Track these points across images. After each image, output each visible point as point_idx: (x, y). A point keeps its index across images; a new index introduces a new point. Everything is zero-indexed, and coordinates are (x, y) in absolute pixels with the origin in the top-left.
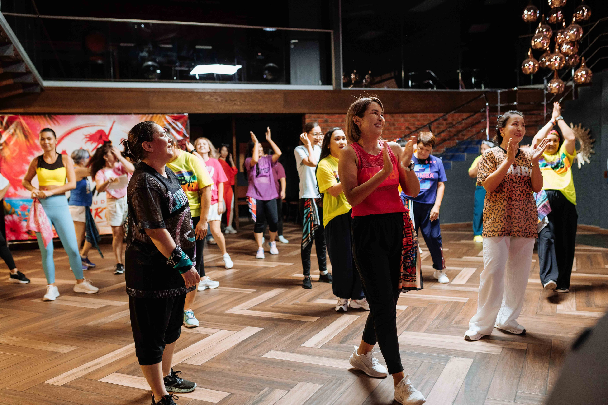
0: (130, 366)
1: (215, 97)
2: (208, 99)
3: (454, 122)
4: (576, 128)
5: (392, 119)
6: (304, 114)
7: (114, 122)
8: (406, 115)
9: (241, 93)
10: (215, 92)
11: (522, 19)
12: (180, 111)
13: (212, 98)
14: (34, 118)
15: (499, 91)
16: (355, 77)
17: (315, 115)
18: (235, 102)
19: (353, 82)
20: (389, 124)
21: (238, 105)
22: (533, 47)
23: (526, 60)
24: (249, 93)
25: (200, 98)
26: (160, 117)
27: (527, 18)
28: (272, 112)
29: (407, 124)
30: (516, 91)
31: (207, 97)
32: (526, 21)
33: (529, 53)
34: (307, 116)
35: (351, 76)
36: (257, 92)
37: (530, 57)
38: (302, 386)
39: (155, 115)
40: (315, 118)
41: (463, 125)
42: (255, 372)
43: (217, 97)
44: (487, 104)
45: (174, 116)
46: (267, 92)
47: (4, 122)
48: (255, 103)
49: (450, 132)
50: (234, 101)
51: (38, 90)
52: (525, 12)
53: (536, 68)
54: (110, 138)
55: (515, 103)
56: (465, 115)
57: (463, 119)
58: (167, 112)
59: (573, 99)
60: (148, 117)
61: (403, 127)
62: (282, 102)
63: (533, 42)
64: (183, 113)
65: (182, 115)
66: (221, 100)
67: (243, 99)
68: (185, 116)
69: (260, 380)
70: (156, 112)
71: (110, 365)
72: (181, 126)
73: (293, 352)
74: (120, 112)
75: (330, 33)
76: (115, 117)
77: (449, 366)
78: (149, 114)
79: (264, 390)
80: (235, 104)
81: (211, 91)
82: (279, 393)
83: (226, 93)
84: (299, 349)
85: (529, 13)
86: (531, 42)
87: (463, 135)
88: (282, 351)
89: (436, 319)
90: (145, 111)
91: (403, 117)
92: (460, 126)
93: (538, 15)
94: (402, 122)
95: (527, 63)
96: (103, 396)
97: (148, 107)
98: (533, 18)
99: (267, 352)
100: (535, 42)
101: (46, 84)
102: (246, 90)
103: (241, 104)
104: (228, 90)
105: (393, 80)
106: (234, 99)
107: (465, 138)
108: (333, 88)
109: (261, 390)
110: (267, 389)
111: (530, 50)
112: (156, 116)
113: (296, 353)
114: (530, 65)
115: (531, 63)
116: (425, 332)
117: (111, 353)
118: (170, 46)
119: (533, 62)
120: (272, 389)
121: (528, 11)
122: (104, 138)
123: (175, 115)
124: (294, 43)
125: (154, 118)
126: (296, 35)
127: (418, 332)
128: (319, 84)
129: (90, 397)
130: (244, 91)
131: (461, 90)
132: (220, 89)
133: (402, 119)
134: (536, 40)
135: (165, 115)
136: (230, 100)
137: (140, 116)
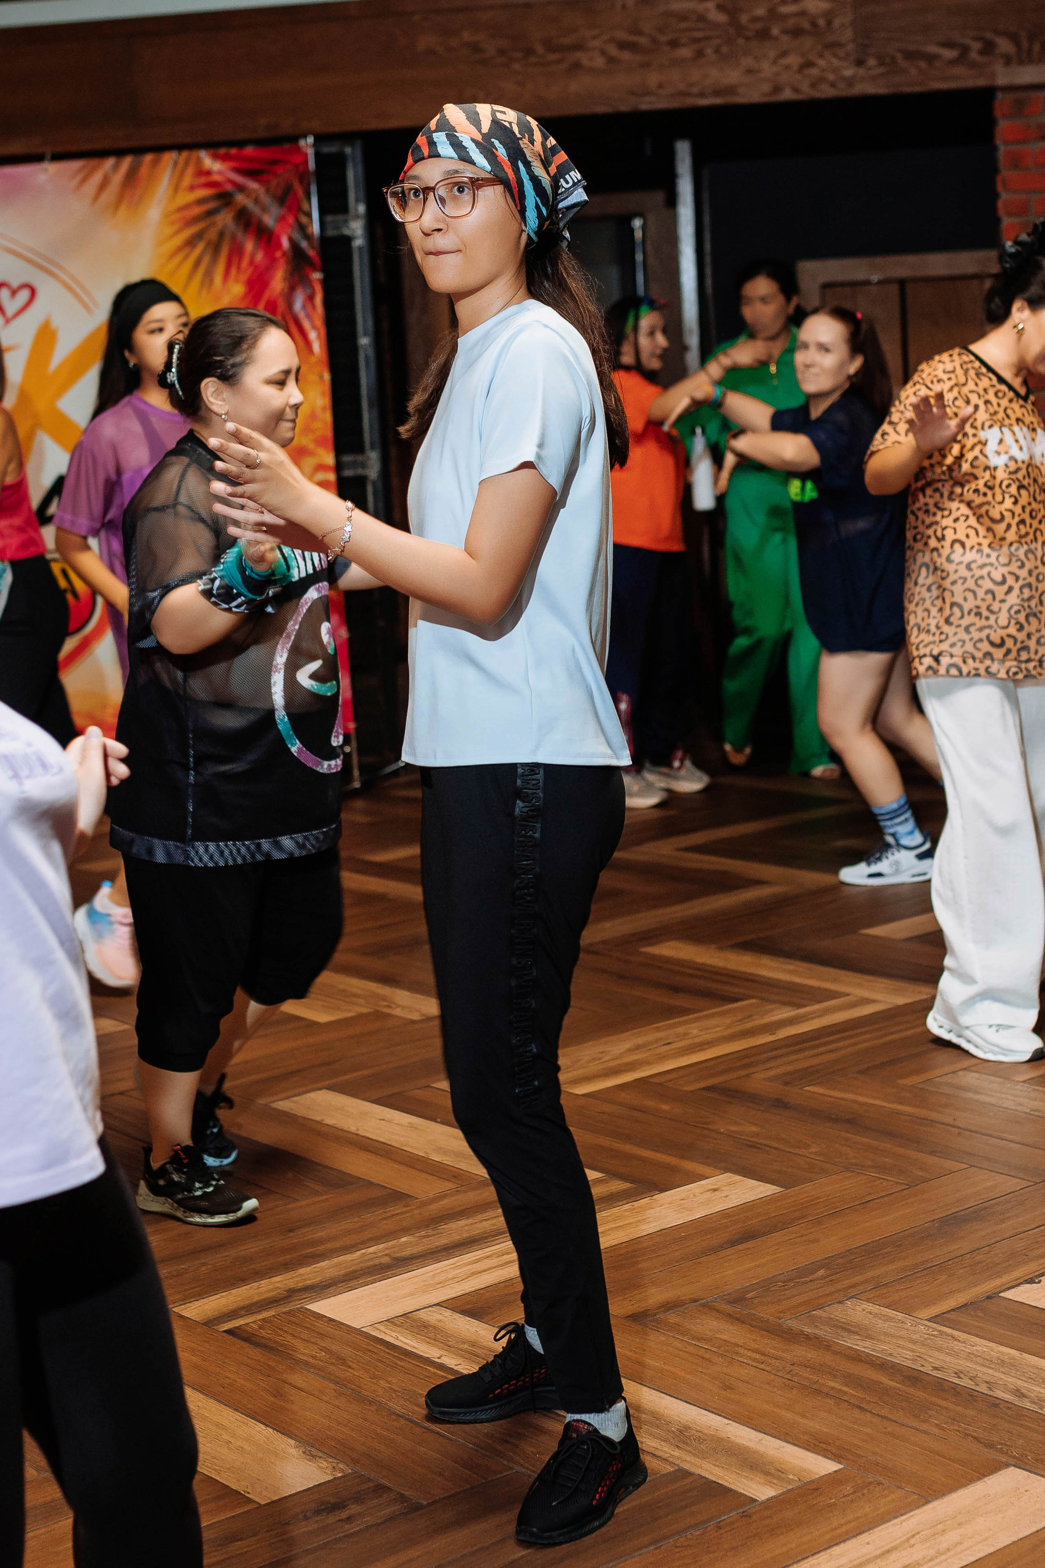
6: (987, 94)
12: (284, 131)
13: (453, 45)
18: (577, 55)
21: (593, 71)
25: (387, 50)
26: (175, 166)
28: (787, 95)
34: (1003, 103)
45: (242, 158)
48: (685, 52)
50: (579, 47)
58: (214, 138)
60: (116, 168)
62: (846, 34)
66: (502, 52)
78: (119, 153)
80: (576, 67)
103: (611, 60)
106: (567, 41)
112: (155, 163)
123: (251, 150)
125: (144, 170)
135: (195, 154)
136: (550, 46)
137: (75, 165)
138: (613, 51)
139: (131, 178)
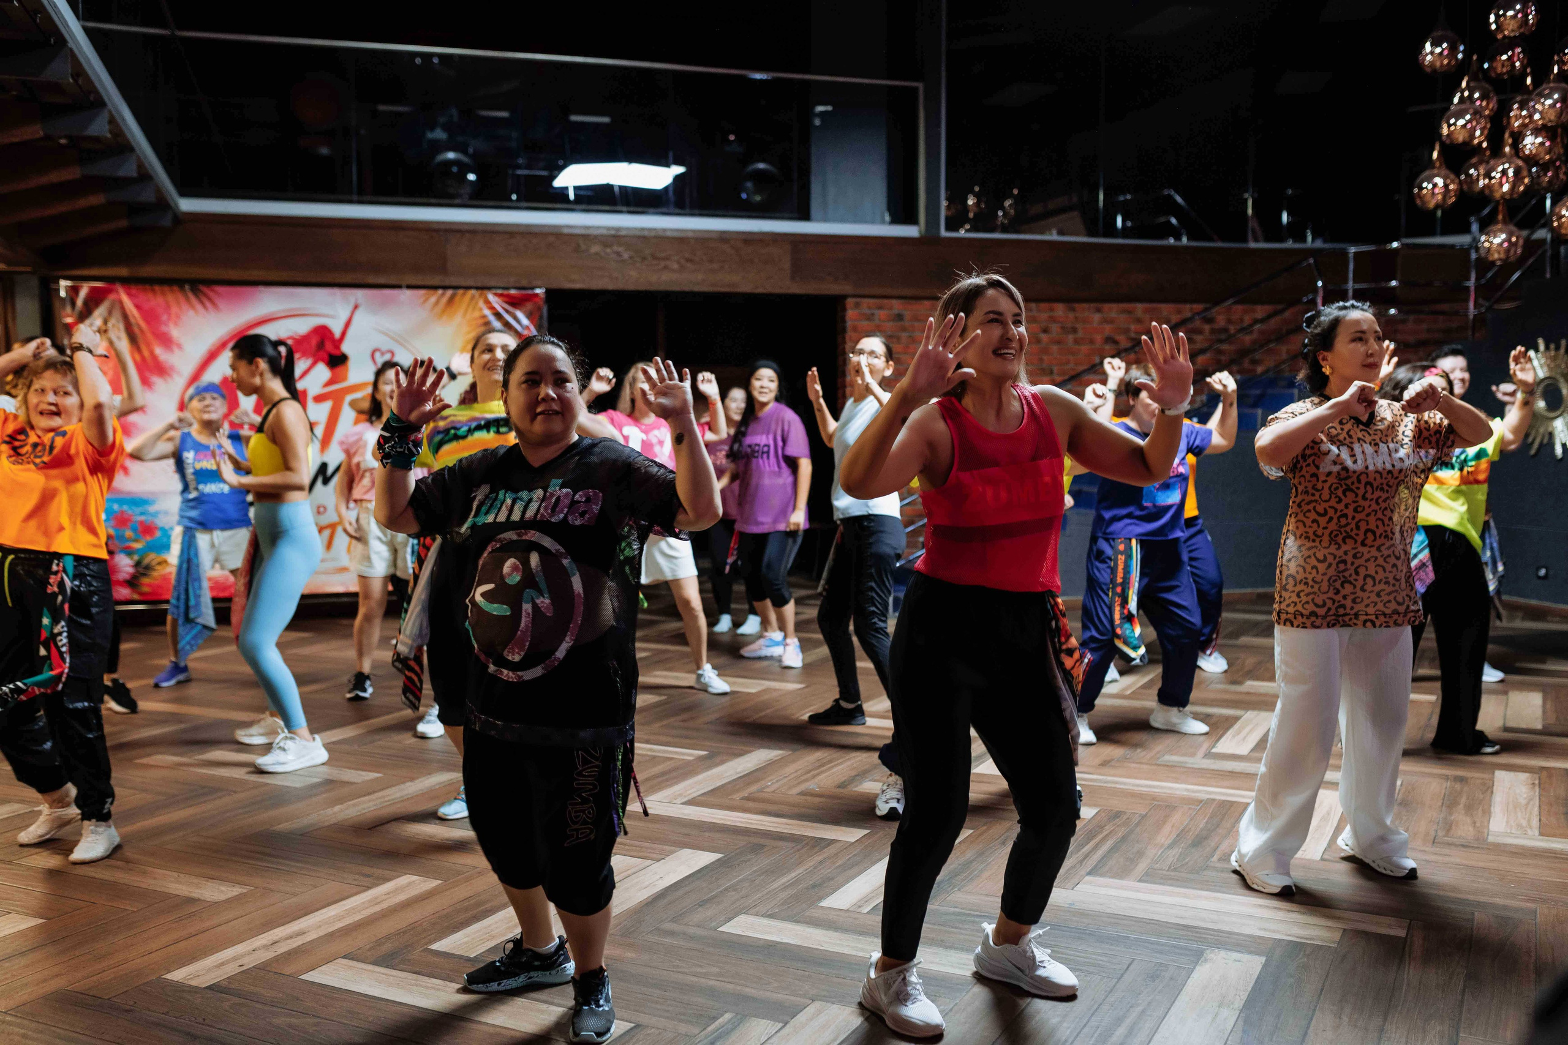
0: (380, 942)
1: (615, 248)
2: (597, 254)
3: (1232, 329)
4: (1553, 353)
5: (1071, 315)
6: (844, 297)
7: (356, 307)
8: (1106, 306)
9: (681, 240)
10: (614, 236)
11: (1418, 65)
12: (524, 283)
13: (608, 250)
14: (153, 291)
15: (1353, 250)
16: (977, 204)
17: (872, 301)
18: (668, 263)
19: (971, 215)
20: (1063, 328)
21: (673, 271)
22: (1444, 138)
23: (1427, 173)
24: (703, 240)
25: (577, 249)
26: (473, 297)
27: (1432, 63)
28: (760, 290)
29: (1108, 329)
30: (1396, 249)
31: (595, 249)
32: (1428, 70)
33: (1435, 155)
34: (850, 302)
35: (967, 199)
36: (724, 237)
37: (1438, 164)
38: (819, 1012)
39: (461, 292)
40: (869, 308)
41: (1254, 336)
42: (699, 970)
43: (620, 249)
44: (1320, 284)
45: (508, 296)
46: (749, 239)
47: (80, 302)
48: (715, 266)
49: (1220, 352)
50: (667, 258)
51: (167, 221)
52: (1428, 47)
53: (1452, 194)
54: (345, 348)
55: (1394, 283)
56: (1260, 311)
57: (1256, 321)
58: (492, 283)
59: (1548, 276)
60: (443, 294)
61: (1098, 338)
62: (787, 265)
63: (1445, 126)
64: (533, 288)
65: (530, 292)
66: (631, 257)
67: (687, 255)
68: (537, 295)
69: (712, 993)
70: (464, 284)
71: (331, 936)
72: (525, 321)
73: (797, 922)
74: (371, 280)
75: (916, 89)
76: (359, 294)
77: (1201, 974)
78: (445, 288)
79: (721, 1020)
80: (666, 267)
81: (605, 232)
82: (760, 1028)
83: (644, 237)
84: (814, 913)
85: (1438, 50)
86: (1440, 127)
87: (1255, 362)
88: (771, 916)
89: (1171, 846)
90: (436, 280)
91: (1099, 310)
92: (1248, 339)
93: (1460, 56)
94: (1095, 325)
95: (1429, 180)
96: (310, 1020)
97: (443, 270)
98: (1449, 63)
99: (730, 919)
100: (1449, 126)
101: (187, 205)
102: (694, 231)
103: (682, 267)
104: (650, 230)
105: (1075, 213)
106: (662, 255)
107: (1260, 369)
108: (920, 232)
109: (715, 1018)
110: (727, 1016)
111: (1437, 147)
112: (464, 294)
113: (806, 923)
114: (1435, 185)
115: (1439, 181)
116: (1140, 881)
117: (333, 906)
118: (504, 114)
119: (1445, 178)
120: (741, 1018)
121: (1435, 44)
122: (329, 347)
123: (513, 292)
124: (822, 113)
125: (457, 298)
126: (826, 93)
127: (1121, 878)
128: (883, 222)
129: (277, 1021)
130: (690, 235)
131: (1253, 245)
132: (628, 229)
133: (1097, 317)
134: (1452, 121)
135: (485, 292)
136: (654, 257)
137: (422, 292)
138: (683, 262)
139: (451, 300)
